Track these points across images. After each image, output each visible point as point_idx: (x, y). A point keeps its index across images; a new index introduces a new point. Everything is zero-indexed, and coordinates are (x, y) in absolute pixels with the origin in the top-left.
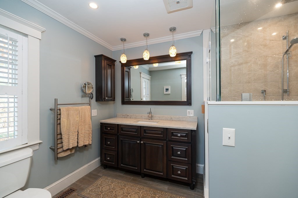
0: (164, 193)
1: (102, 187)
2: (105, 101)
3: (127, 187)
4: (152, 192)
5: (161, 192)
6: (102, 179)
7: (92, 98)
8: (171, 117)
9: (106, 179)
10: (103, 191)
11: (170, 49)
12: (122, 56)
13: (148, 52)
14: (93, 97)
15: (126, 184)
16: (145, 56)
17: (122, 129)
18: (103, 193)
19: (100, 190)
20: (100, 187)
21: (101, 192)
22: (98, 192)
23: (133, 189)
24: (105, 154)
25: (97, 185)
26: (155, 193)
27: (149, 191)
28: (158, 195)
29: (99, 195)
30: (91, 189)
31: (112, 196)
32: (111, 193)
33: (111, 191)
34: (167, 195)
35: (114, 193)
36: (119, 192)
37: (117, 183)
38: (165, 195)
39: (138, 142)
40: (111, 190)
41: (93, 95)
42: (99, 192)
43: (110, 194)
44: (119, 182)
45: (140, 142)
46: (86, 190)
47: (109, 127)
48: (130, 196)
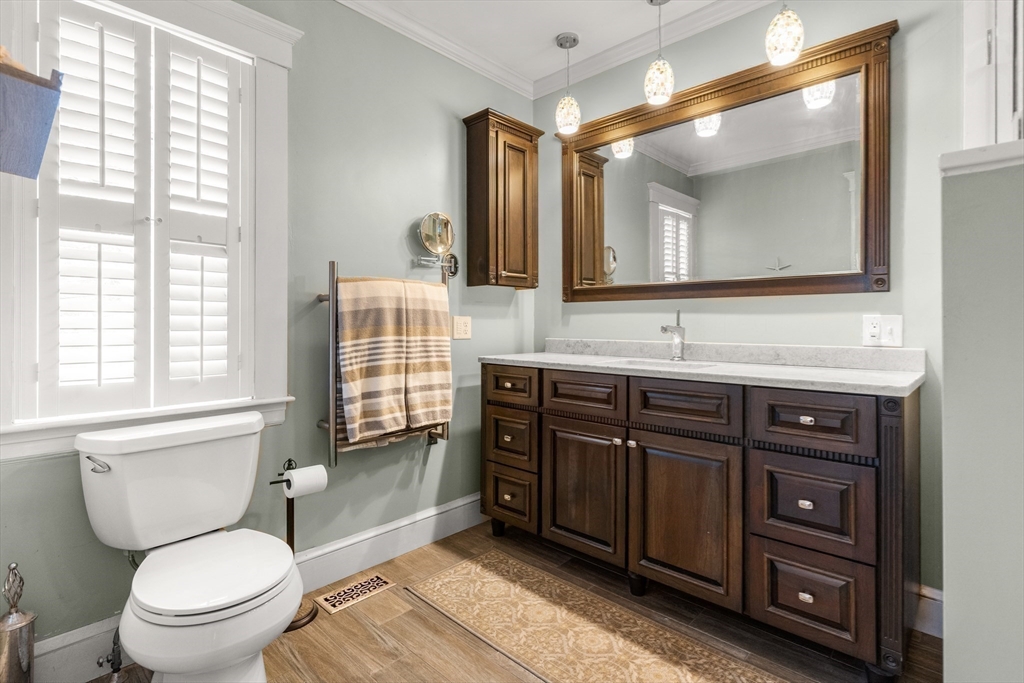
0: (719, 661)
1: (484, 584)
2: (497, 284)
3: (570, 603)
4: (670, 644)
5: (710, 654)
6: (486, 557)
7: (454, 273)
8: (773, 348)
9: (501, 562)
10: (482, 593)
11: (771, 27)
12: (561, 106)
13: (667, 65)
14: (456, 268)
15: (567, 591)
16: (654, 86)
17: (555, 389)
18: (484, 603)
19: (476, 591)
20: (475, 581)
21: (475, 595)
22: (468, 594)
23: (593, 613)
24: (497, 480)
25: (468, 574)
26: (679, 649)
27: (657, 638)
28: (691, 658)
29: (469, 604)
30: (446, 580)
31: (510, 617)
32: (508, 607)
33: (510, 602)
34: (733, 669)
35: (522, 611)
36: (539, 613)
37: (537, 582)
38: (725, 670)
39: (618, 441)
40: (510, 599)
41: (456, 263)
42: (471, 596)
43: (504, 608)
44: (544, 579)
45: (625, 441)
46: (430, 580)
47: (509, 379)
48: (575, 632)
